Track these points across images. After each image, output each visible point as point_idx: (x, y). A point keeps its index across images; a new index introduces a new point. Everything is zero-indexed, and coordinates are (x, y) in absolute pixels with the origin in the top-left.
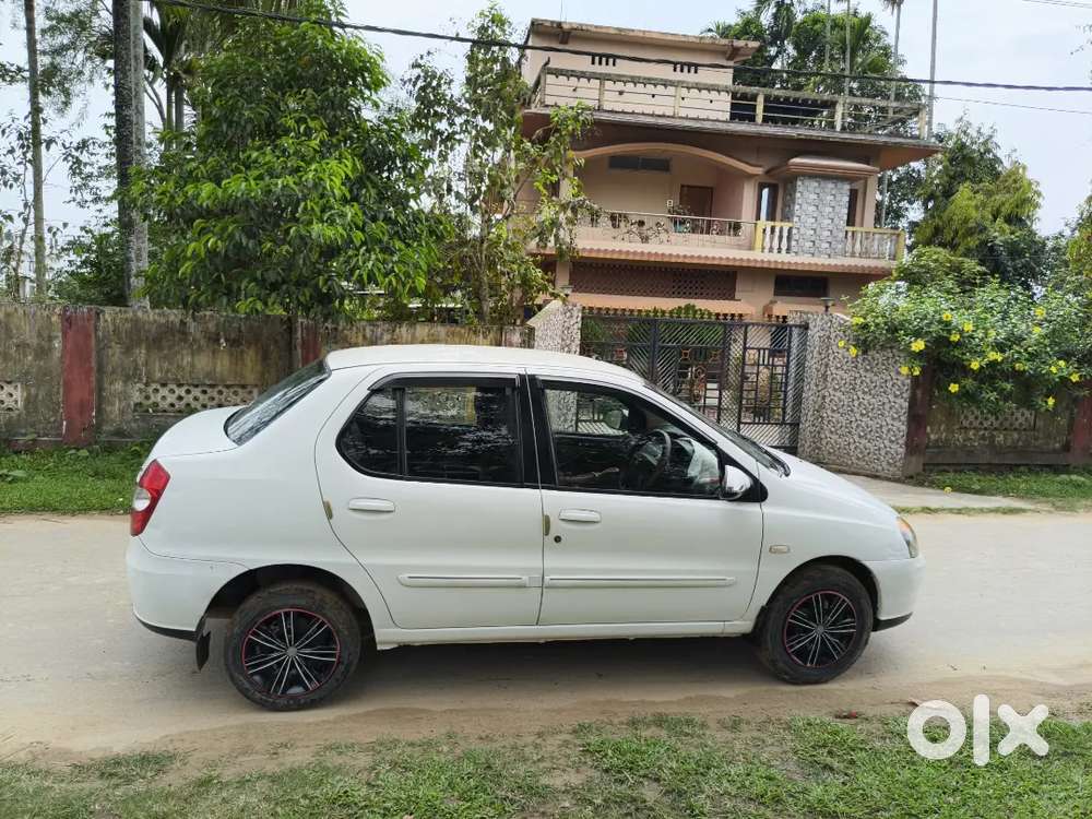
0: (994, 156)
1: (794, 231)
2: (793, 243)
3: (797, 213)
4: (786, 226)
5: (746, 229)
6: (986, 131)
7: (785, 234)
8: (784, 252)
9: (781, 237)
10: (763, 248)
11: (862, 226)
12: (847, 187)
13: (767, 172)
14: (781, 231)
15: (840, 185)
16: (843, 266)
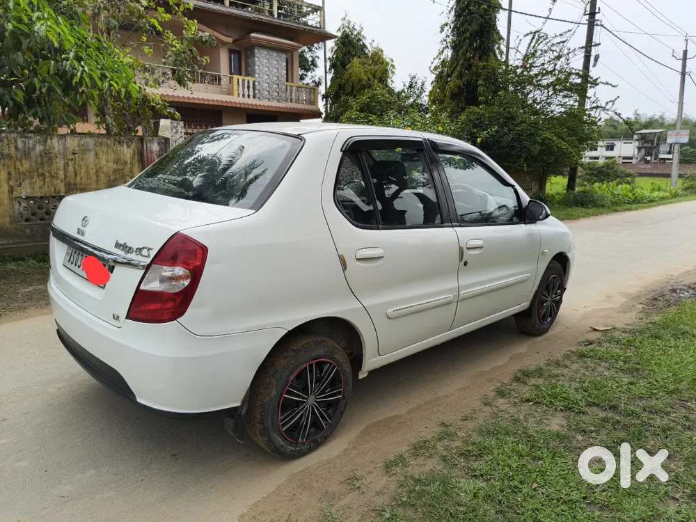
0: (363, 43)
1: (257, 83)
2: (257, 92)
3: (257, 71)
4: (251, 80)
5: (225, 81)
6: (357, 28)
7: (251, 86)
8: (251, 97)
9: (248, 87)
10: (239, 94)
11: (292, 82)
12: (284, 56)
13: (234, 41)
14: (248, 82)
15: (280, 54)
16: (287, 108)
